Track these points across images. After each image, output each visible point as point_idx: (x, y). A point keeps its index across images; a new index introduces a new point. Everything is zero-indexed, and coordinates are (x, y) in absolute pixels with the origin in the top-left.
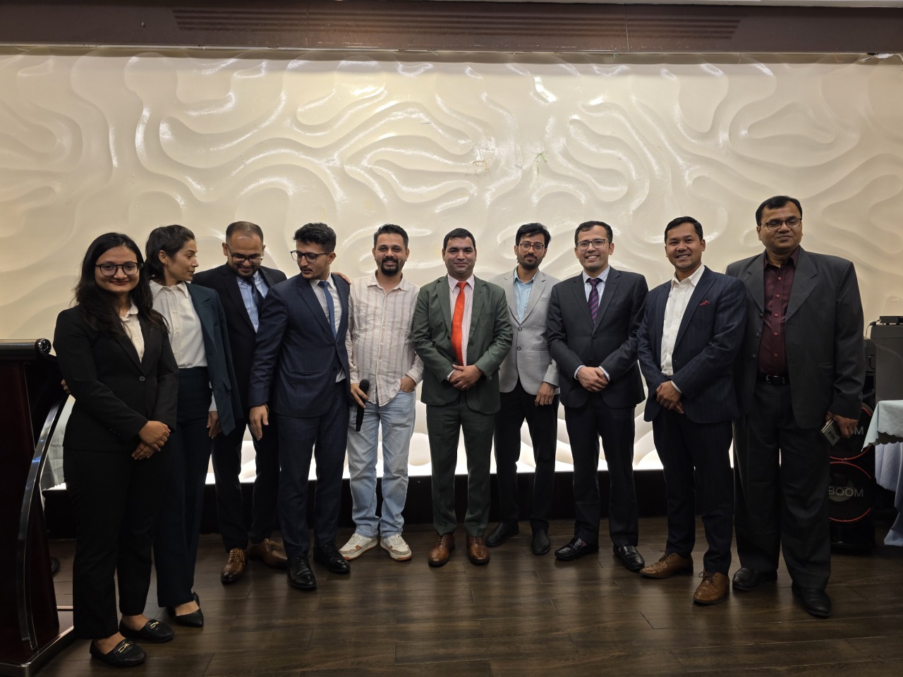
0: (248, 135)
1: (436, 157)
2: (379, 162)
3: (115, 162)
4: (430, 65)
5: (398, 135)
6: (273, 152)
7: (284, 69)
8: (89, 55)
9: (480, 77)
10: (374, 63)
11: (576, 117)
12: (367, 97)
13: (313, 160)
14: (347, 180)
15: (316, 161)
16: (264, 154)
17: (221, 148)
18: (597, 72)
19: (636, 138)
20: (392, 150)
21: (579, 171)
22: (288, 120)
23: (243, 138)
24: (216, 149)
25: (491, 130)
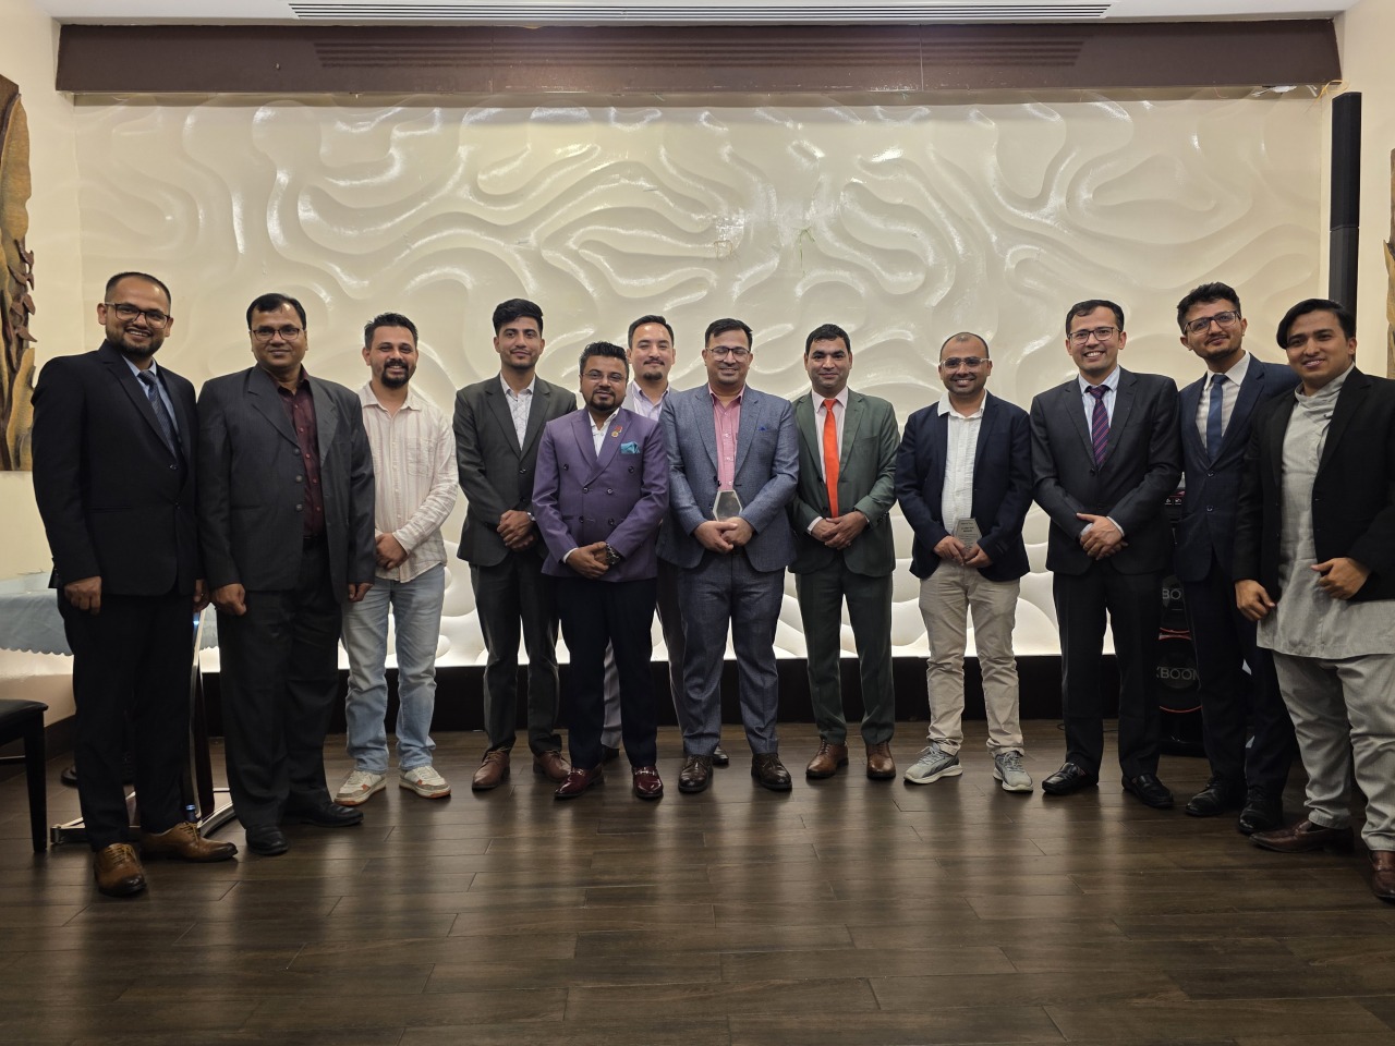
0: (414, 211)
1: (664, 238)
2: (587, 244)
3: (241, 248)
4: (658, 113)
5: (614, 206)
6: (445, 233)
7: (460, 120)
8: (208, 105)
9: (722, 130)
10: (583, 112)
11: (855, 180)
12: (570, 155)
13: (497, 241)
14: (543, 268)
15: (503, 244)
16: (434, 235)
17: (379, 228)
18: (881, 117)
19: (936, 205)
20: (604, 228)
21: (858, 253)
22: (467, 187)
23: (408, 214)
24: (372, 229)
25: (738, 198)
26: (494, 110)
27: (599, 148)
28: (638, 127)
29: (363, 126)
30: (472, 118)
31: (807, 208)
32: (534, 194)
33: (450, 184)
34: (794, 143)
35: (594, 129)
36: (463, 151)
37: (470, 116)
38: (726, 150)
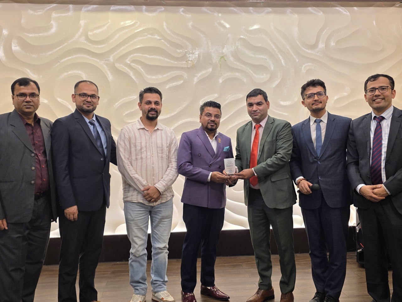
0: (61, 47)
1: (166, 59)
2: (134, 61)
4: (163, 8)
5: (145, 46)
6: (74, 57)
7: (81, 10)
9: (188, 16)
10: (132, 8)
11: (242, 37)
12: (126, 25)
13: (96, 60)
14: (116, 71)
15: (98, 61)
16: (70, 57)
17: (46, 54)
18: (252, 12)
19: (274, 47)
20: (141, 55)
21: (243, 66)
22: (83, 38)
23: (59, 48)
24: (44, 54)
25: (196, 44)
26: (95, 6)
27: (139, 22)
28: (154, 14)
29: (40, 12)
30: (86, 9)
31: (223, 48)
32: (112, 41)
33: (77, 36)
34: (218, 21)
35: (137, 14)
36: (82, 22)
37: (85, 8)
38: (190, 24)
